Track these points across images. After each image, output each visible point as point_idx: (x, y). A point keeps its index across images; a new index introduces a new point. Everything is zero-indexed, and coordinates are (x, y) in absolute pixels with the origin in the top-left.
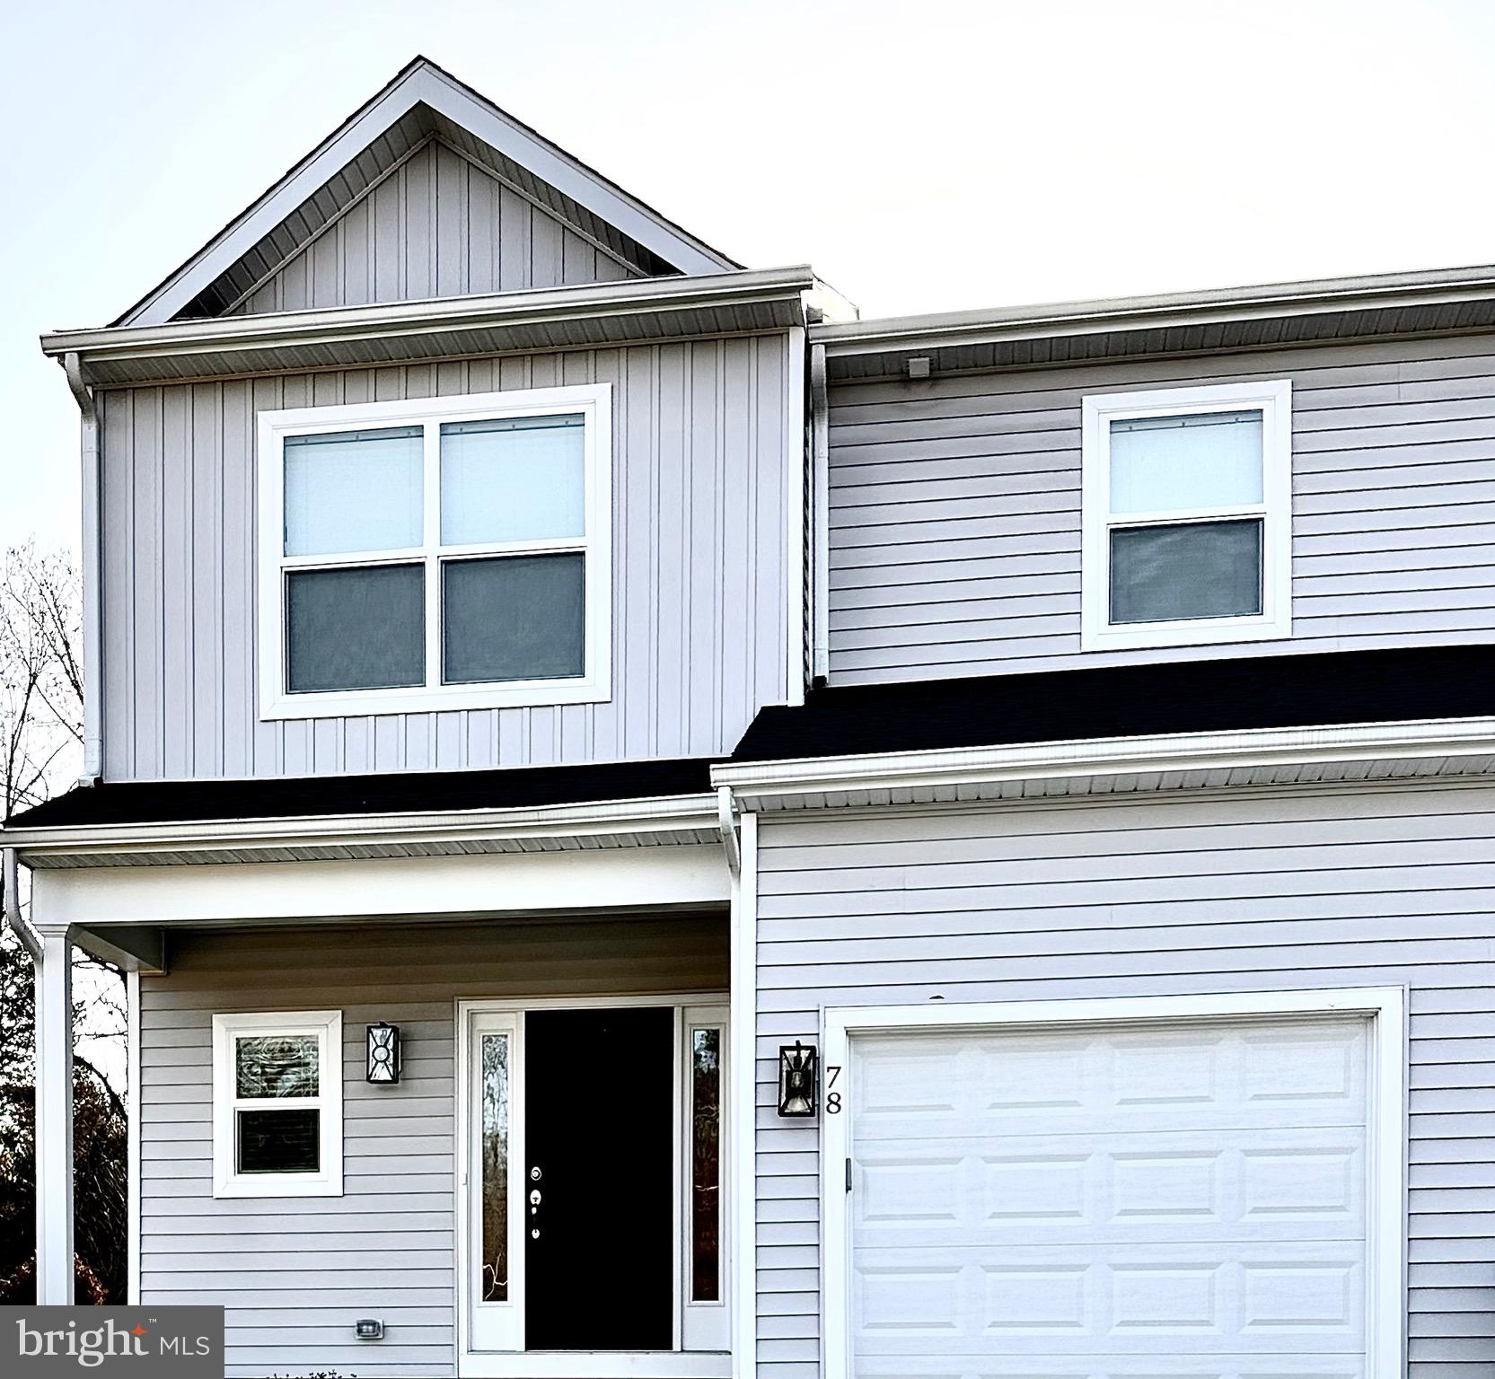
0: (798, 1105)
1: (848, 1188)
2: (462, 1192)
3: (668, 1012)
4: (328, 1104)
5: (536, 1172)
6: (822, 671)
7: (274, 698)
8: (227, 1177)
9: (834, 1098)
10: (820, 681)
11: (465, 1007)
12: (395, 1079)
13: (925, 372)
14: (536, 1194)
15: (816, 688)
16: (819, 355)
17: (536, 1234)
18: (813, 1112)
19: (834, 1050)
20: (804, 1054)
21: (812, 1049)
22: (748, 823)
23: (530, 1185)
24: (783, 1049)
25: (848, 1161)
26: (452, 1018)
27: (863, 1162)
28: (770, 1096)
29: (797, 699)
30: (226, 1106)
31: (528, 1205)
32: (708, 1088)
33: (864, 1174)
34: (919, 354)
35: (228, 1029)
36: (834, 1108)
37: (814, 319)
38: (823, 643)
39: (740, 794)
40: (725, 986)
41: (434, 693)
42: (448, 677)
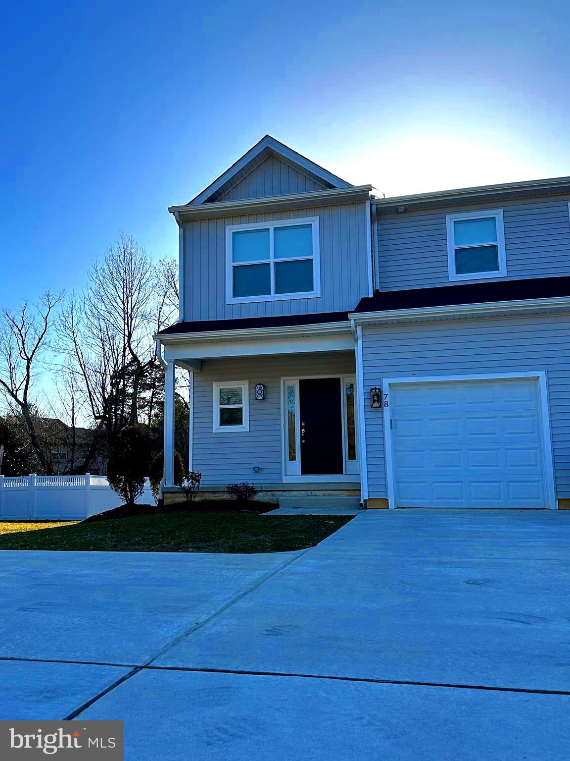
0: (376, 404)
1: (391, 428)
2: (283, 430)
3: (339, 379)
4: (245, 406)
5: (303, 424)
6: (378, 288)
7: (230, 299)
8: (217, 427)
9: (386, 403)
10: (377, 291)
11: (282, 379)
12: (263, 399)
13: (403, 210)
14: (303, 430)
15: (376, 293)
16: (374, 207)
17: (303, 441)
18: (380, 407)
19: (386, 389)
20: (377, 390)
21: (380, 389)
22: (359, 329)
23: (302, 428)
24: (371, 389)
25: (391, 420)
26: (279, 382)
27: (395, 421)
28: (368, 403)
29: (371, 296)
30: (216, 408)
31: (301, 433)
32: (350, 398)
33: (396, 424)
34: (401, 206)
35: (218, 386)
36: (386, 405)
37: (373, 197)
38: (378, 281)
39: (357, 321)
40: (355, 372)
41: (273, 296)
42: (276, 292)
